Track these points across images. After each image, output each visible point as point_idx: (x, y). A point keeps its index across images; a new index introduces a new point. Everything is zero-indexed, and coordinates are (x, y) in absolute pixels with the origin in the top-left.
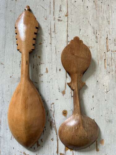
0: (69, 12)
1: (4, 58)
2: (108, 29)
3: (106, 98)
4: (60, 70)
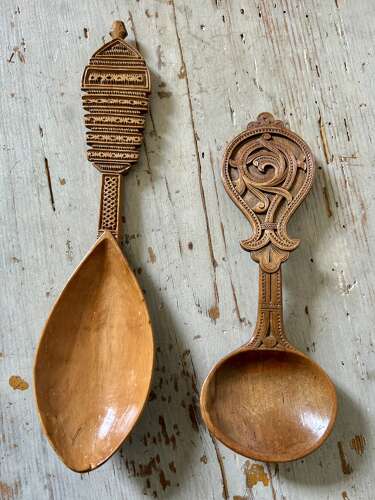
0: (188, 64)
1: (18, 239)
2: (319, 93)
3: (345, 307)
4: (191, 246)
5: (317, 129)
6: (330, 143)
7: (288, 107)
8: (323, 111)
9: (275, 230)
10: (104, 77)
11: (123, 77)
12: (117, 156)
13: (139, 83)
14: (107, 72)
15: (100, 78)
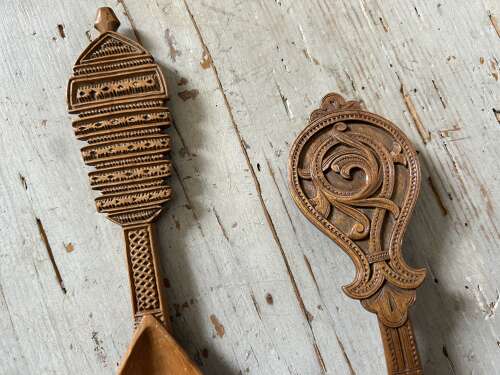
0: (211, 47)
1: (20, 348)
2: (392, 52)
3: (494, 335)
4: (270, 299)
5: (401, 101)
6: (421, 116)
7: (357, 80)
8: (402, 75)
9: (388, 261)
10: (98, 90)
11: (126, 85)
12: (140, 198)
13: (150, 89)
14: (101, 81)
15: (93, 93)
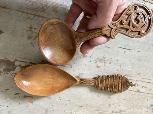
15: (120, 80)
